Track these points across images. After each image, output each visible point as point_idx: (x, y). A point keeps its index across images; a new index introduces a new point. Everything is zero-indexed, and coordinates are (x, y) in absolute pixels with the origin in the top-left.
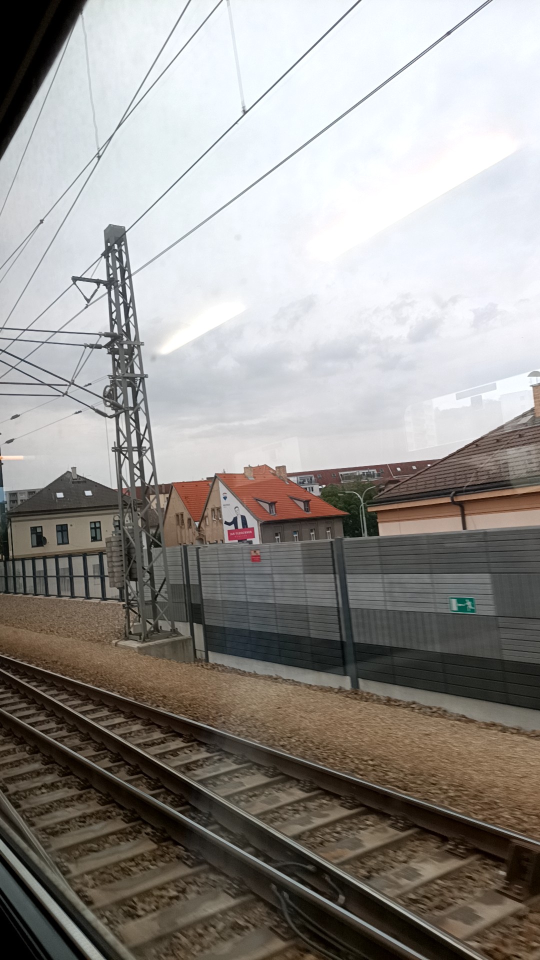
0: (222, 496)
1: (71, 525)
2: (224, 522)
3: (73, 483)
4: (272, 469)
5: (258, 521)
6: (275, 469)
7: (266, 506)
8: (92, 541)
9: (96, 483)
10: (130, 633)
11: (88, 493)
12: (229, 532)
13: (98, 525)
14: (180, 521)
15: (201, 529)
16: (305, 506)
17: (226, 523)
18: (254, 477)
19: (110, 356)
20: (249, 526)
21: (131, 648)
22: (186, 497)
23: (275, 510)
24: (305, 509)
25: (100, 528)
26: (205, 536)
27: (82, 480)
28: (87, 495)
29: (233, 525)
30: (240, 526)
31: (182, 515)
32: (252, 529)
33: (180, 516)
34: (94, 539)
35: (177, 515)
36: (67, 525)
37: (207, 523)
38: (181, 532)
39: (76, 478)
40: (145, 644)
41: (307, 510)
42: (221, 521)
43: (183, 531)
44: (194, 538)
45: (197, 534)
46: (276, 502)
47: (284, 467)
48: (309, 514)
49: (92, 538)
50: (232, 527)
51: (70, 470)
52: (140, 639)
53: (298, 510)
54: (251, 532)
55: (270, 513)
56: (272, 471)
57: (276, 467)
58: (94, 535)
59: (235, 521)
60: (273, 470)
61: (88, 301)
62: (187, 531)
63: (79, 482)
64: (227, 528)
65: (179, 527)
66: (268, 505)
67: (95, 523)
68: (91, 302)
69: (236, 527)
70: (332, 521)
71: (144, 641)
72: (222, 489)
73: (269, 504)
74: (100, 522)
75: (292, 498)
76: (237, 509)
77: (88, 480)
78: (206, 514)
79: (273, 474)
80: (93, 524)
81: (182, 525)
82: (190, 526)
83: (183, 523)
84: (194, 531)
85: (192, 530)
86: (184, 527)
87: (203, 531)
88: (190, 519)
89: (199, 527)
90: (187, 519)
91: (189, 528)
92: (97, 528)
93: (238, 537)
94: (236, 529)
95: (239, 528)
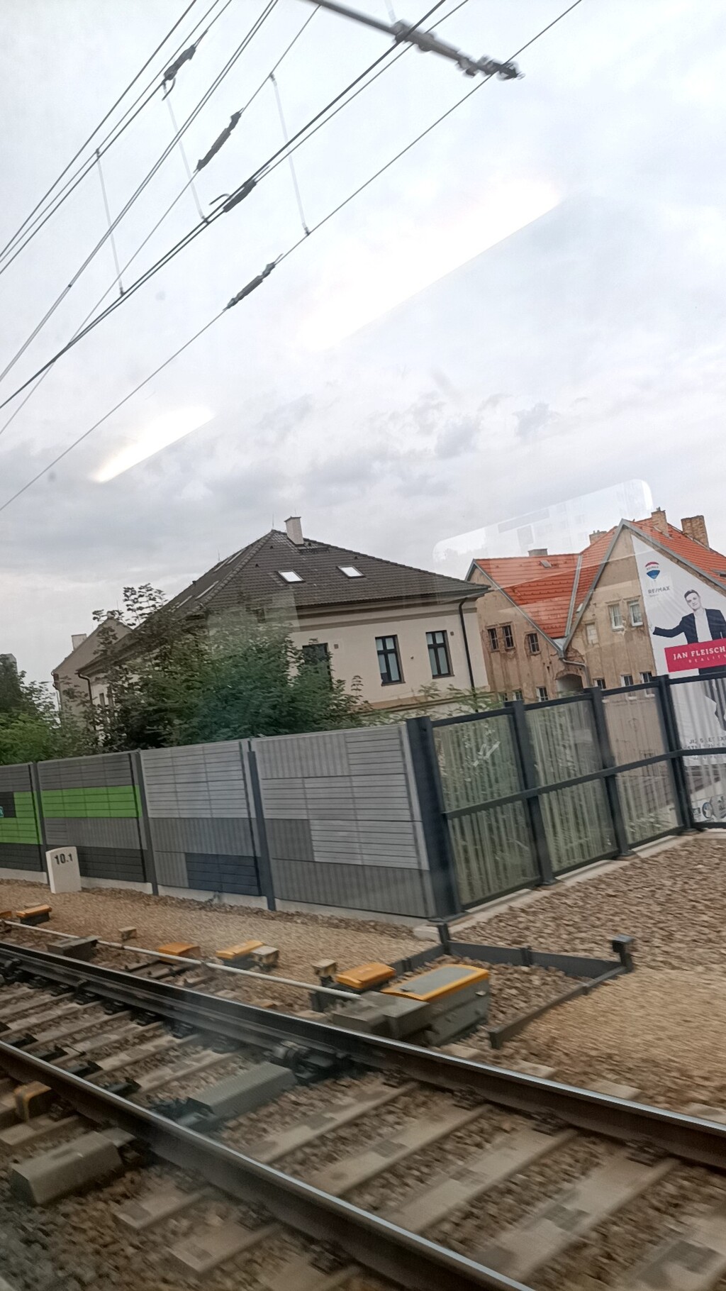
0: (642, 571)
1: (336, 646)
2: (652, 630)
3: (300, 552)
6: (680, 527)
8: (383, 684)
11: (351, 571)
12: (670, 652)
13: (390, 646)
14: (502, 643)
15: (570, 655)
17: (659, 632)
25: (395, 651)
26: (587, 670)
27: (314, 546)
28: (349, 575)
29: (682, 635)
30: (704, 634)
31: (507, 629)
33: (500, 632)
34: (387, 679)
35: (492, 632)
36: (326, 645)
37: (593, 637)
38: (504, 668)
39: (302, 542)
42: (642, 630)
43: (511, 665)
44: (549, 677)
45: (559, 667)
49: (384, 675)
50: (681, 639)
58: (386, 670)
59: (687, 625)
62: (524, 664)
63: (314, 551)
64: (660, 645)
65: (498, 655)
67: (383, 639)
69: (692, 637)
72: (644, 553)
74: (394, 637)
76: (691, 597)
78: (589, 616)
80: (380, 641)
81: (507, 650)
82: (534, 650)
83: (509, 646)
84: (547, 660)
85: (542, 659)
86: (515, 655)
87: (581, 656)
88: (536, 635)
89: (568, 649)
90: (524, 636)
91: (528, 657)
92: (389, 651)
93: (699, 660)
94: (692, 645)
95: (700, 641)
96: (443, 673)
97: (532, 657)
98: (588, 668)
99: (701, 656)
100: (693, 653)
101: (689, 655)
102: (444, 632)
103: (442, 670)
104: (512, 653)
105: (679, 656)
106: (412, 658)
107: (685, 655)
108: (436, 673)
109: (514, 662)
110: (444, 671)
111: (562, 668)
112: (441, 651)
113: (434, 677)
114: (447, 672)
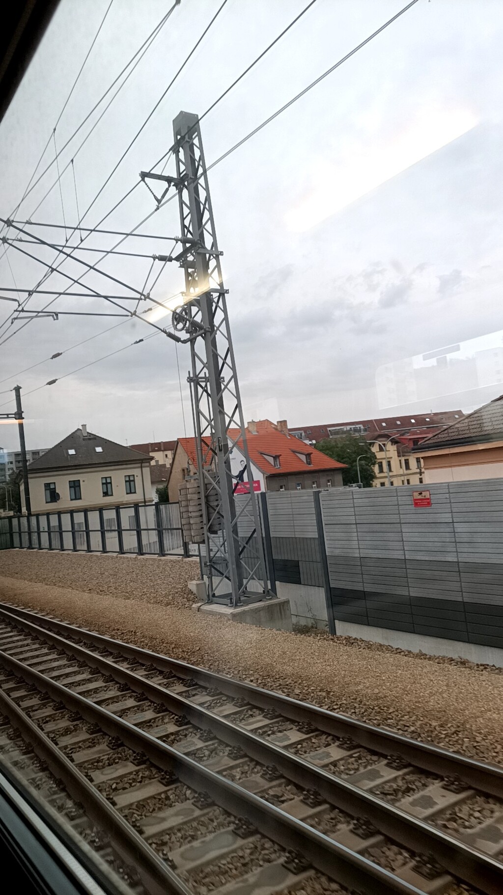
1: (84, 481)
3: (84, 439)
4: (273, 424)
5: (264, 474)
6: (276, 424)
7: (271, 460)
8: (104, 496)
9: (106, 439)
10: (214, 595)
11: (99, 449)
13: (109, 481)
14: (186, 476)
16: (307, 460)
18: (258, 432)
19: (183, 269)
20: (255, 480)
21: (222, 615)
22: (191, 453)
23: (279, 462)
24: (307, 462)
25: (111, 483)
27: (92, 437)
28: (97, 451)
31: (188, 470)
32: (258, 482)
33: (186, 470)
34: (106, 494)
35: (183, 470)
36: (79, 480)
39: (86, 435)
40: (239, 610)
41: (309, 463)
46: (281, 455)
47: (285, 422)
48: (311, 467)
49: (104, 493)
51: (81, 428)
52: (231, 603)
53: (300, 463)
54: (257, 485)
55: (275, 466)
56: (273, 426)
57: (278, 422)
58: (105, 491)
60: (275, 425)
61: (159, 201)
63: (90, 439)
65: (185, 480)
66: (272, 458)
68: (162, 203)
70: (332, 473)
71: (236, 606)
73: (274, 457)
74: (110, 477)
75: (294, 452)
76: (243, 462)
77: (98, 436)
79: (274, 428)
80: (105, 479)
92: (107, 485)
93: (244, 490)
95: (245, 481)
96: (132, 492)
102: (134, 475)
103: (131, 491)
106: (117, 486)
108: (129, 492)
110: (133, 491)
112: (132, 483)
113: (127, 494)
114: (134, 491)
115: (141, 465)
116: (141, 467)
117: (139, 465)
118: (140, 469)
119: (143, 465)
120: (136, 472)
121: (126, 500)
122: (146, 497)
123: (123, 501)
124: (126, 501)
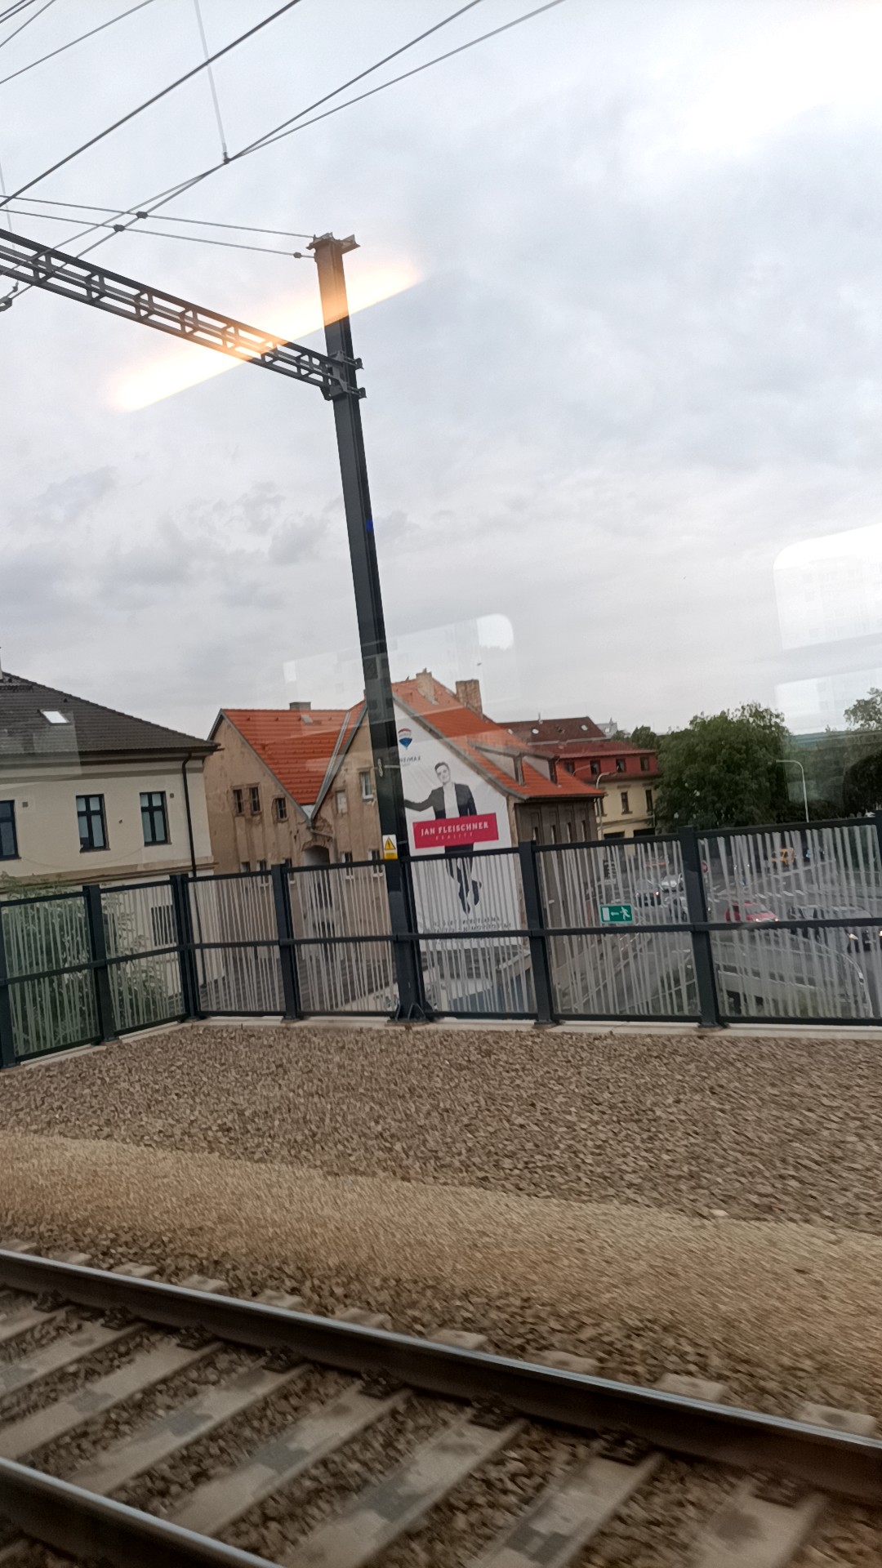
1: (25, 805)
4: (445, 686)
5: (508, 795)
6: (453, 687)
7: (508, 765)
8: (82, 850)
11: (54, 717)
12: (420, 826)
13: (94, 806)
14: (247, 806)
15: (318, 824)
16: (550, 772)
17: (408, 805)
18: (436, 700)
20: (480, 811)
24: (551, 777)
25: (101, 813)
27: (17, 684)
29: (433, 809)
31: (254, 791)
32: (491, 818)
33: (246, 795)
34: (88, 845)
35: (238, 793)
36: (12, 803)
37: (342, 806)
38: (249, 835)
39: (1, 678)
41: (554, 779)
43: (257, 832)
44: (296, 848)
45: (307, 837)
46: (522, 756)
49: (82, 840)
50: (428, 814)
54: (486, 825)
55: (520, 780)
57: (454, 684)
58: (88, 834)
59: (437, 797)
60: (451, 690)
62: (270, 830)
64: (410, 817)
65: (243, 819)
66: (511, 760)
67: (87, 798)
69: (440, 814)
70: (585, 806)
73: (515, 759)
74: (101, 797)
76: (441, 769)
78: (339, 783)
80: (83, 801)
81: (253, 815)
82: (282, 817)
83: (255, 810)
84: (294, 828)
85: (289, 827)
86: (261, 820)
87: (329, 826)
88: (284, 799)
89: (315, 818)
90: (271, 800)
91: (276, 822)
93: (446, 838)
94: (439, 820)
95: (448, 816)
96: (158, 839)
97: (279, 825)
98: (336, 840)
99: (448, 834)
100: (440, 829)
101: (437, 831)
102: (162, 794)
103: (157, 836)
104: (258, 818)
105: (427, 832)
106: (121, 822)
107: (433, 831)
108: (150, 839)
109: (260, 828)
110: (160, 837)
111: (309, 838)
112: (158, 815)
113: (147, 844)
114: (163, 839)
115: (184, 765)
116: (184, 772)
117: (178, 765)
118: (179, 777)
119: (190, 764)
120: (170, 784)
121: (144, 862)
122: (196, 856)
123: (136, 865)
124: (145, 865)
